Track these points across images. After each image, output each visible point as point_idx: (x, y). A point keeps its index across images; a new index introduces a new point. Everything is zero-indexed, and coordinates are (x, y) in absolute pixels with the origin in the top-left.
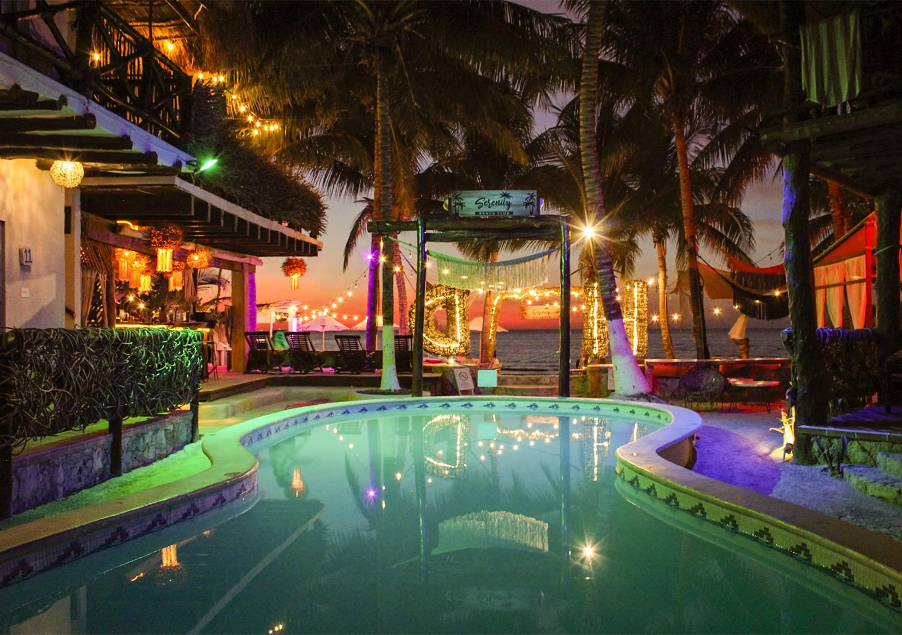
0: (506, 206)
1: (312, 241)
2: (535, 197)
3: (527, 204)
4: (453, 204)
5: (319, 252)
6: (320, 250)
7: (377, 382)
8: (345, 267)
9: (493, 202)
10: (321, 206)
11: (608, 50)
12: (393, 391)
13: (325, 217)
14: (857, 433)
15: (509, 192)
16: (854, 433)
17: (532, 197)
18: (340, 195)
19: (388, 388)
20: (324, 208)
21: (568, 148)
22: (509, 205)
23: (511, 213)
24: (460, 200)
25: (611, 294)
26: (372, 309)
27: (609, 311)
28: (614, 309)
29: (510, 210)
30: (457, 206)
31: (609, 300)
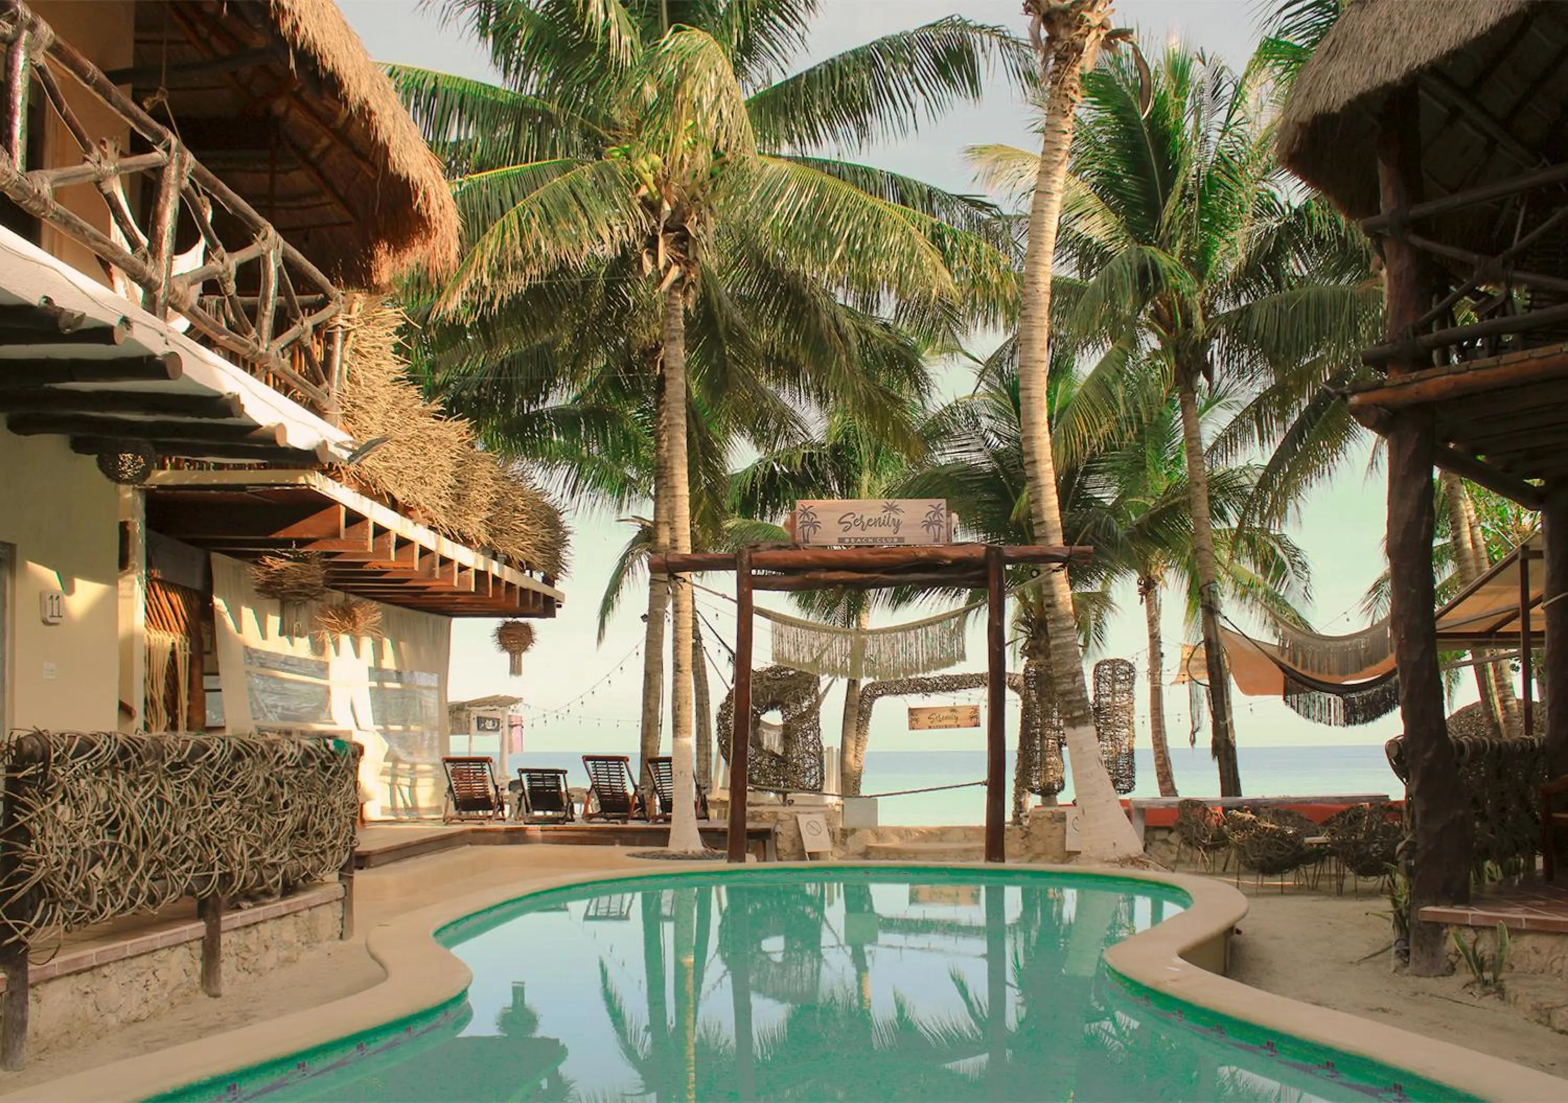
0: (893, 528)
1: (545, 589)
2: (944, 512)
3: (928, 525)
4: (798, 525)
5: (558, 610)
6: (560, 606)
7: (662, 837)
8: (600, 638)
9: (870, 520)
10: (560, 528)
11: (1064, 259)
12: (690, 852)
13: (568, 549)
14: (1527, 920)
15: (898, 501)
16: (1520, 920)
17: (937, 511)
18: (592, 511)
19: (683, 849)
20: (567, 533)
21: (992, 430)
22: (897, 525)
23: (901, 539)
24: (811, 516)
25: (1074, 682)
26: (650, 711)
27: (1071, 713)
28: (1079, 708)
29: (898, 535)
30: (806, 528)
31: (1070, 692)
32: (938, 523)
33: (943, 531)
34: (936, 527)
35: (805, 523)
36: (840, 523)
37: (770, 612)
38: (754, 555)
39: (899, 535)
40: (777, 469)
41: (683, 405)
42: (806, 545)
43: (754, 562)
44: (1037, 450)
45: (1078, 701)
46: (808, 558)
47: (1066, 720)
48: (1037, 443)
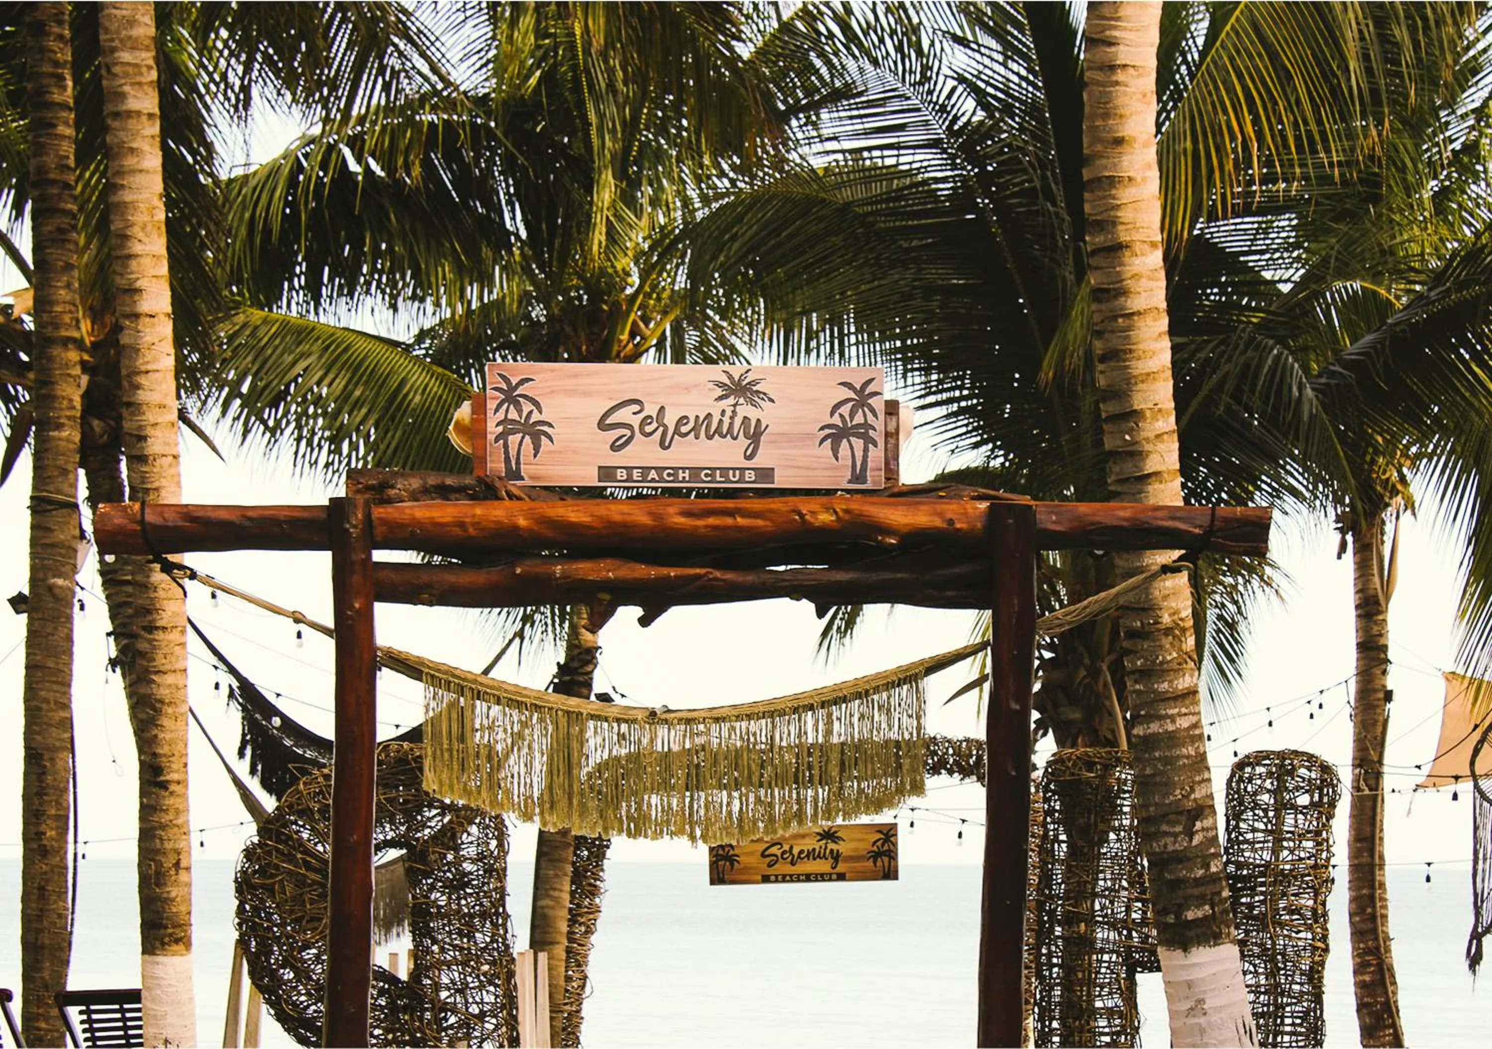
2: (878, 402)
3: (836, 436)
4: (493, 429)
17: (862, 399)
22: (756, 434)
23: (766, 473)
24: (527, 407)
25: (1191, 835)
26: (44, 852)
27: (1180, 909)
28: (1201, 900)
29: (756, 462)
30: (514, 440)
31: (1180, 858)
32: (863, 432)
33: (876, 455)
34: (858, 444)
35: (508, 427)
36: (603, 425)
37: (421, 661)
38: (379, 512)
39: (759, 461)
40: (354, 166)
41: (147, 57)
42: (514, 486)
43: (380, 531)
44: (1125, 215)
45: (1198, 882)
46: (522, 522)
47: (1163, 928)
48: (1125, 195)
